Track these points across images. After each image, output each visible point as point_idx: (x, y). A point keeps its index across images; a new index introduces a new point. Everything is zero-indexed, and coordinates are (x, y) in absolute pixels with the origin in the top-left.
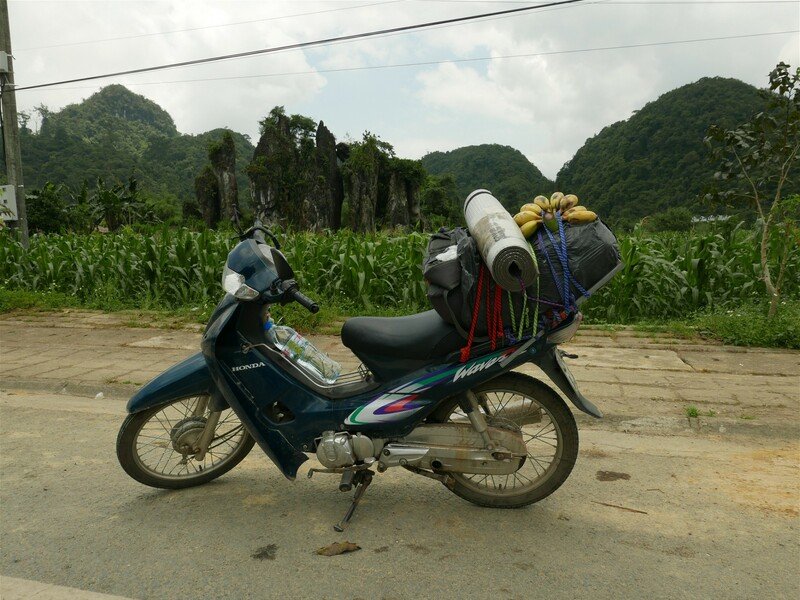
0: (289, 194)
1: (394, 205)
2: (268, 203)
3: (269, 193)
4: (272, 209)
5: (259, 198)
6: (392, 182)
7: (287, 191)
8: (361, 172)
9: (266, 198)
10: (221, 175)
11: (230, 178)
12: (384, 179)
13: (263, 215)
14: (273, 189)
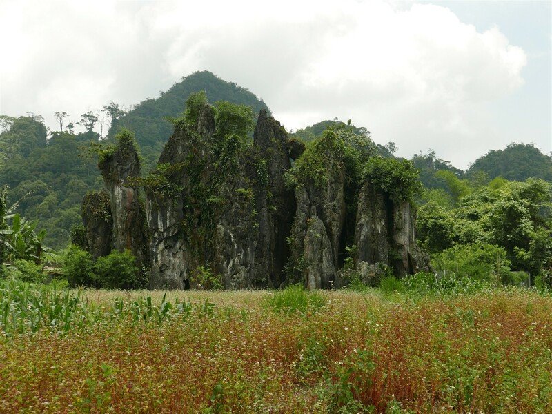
0: (199, 217)
1: (365, 231)
2: (167, 229)
3: (168, 215)
4: (175, 238)
5: (156, 224)
6: (362, 196)
7: (197, 212)
8: (310, 181)
9: (164, 223)
10: (113, 191)
11: (124, 194)
12: (351, 191)
13: (161, 246)
14: (174, 209)
